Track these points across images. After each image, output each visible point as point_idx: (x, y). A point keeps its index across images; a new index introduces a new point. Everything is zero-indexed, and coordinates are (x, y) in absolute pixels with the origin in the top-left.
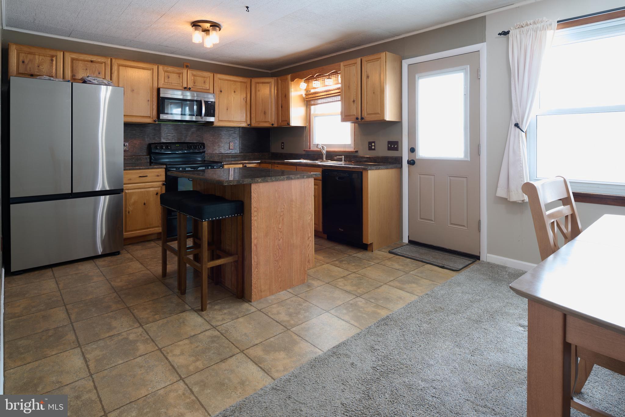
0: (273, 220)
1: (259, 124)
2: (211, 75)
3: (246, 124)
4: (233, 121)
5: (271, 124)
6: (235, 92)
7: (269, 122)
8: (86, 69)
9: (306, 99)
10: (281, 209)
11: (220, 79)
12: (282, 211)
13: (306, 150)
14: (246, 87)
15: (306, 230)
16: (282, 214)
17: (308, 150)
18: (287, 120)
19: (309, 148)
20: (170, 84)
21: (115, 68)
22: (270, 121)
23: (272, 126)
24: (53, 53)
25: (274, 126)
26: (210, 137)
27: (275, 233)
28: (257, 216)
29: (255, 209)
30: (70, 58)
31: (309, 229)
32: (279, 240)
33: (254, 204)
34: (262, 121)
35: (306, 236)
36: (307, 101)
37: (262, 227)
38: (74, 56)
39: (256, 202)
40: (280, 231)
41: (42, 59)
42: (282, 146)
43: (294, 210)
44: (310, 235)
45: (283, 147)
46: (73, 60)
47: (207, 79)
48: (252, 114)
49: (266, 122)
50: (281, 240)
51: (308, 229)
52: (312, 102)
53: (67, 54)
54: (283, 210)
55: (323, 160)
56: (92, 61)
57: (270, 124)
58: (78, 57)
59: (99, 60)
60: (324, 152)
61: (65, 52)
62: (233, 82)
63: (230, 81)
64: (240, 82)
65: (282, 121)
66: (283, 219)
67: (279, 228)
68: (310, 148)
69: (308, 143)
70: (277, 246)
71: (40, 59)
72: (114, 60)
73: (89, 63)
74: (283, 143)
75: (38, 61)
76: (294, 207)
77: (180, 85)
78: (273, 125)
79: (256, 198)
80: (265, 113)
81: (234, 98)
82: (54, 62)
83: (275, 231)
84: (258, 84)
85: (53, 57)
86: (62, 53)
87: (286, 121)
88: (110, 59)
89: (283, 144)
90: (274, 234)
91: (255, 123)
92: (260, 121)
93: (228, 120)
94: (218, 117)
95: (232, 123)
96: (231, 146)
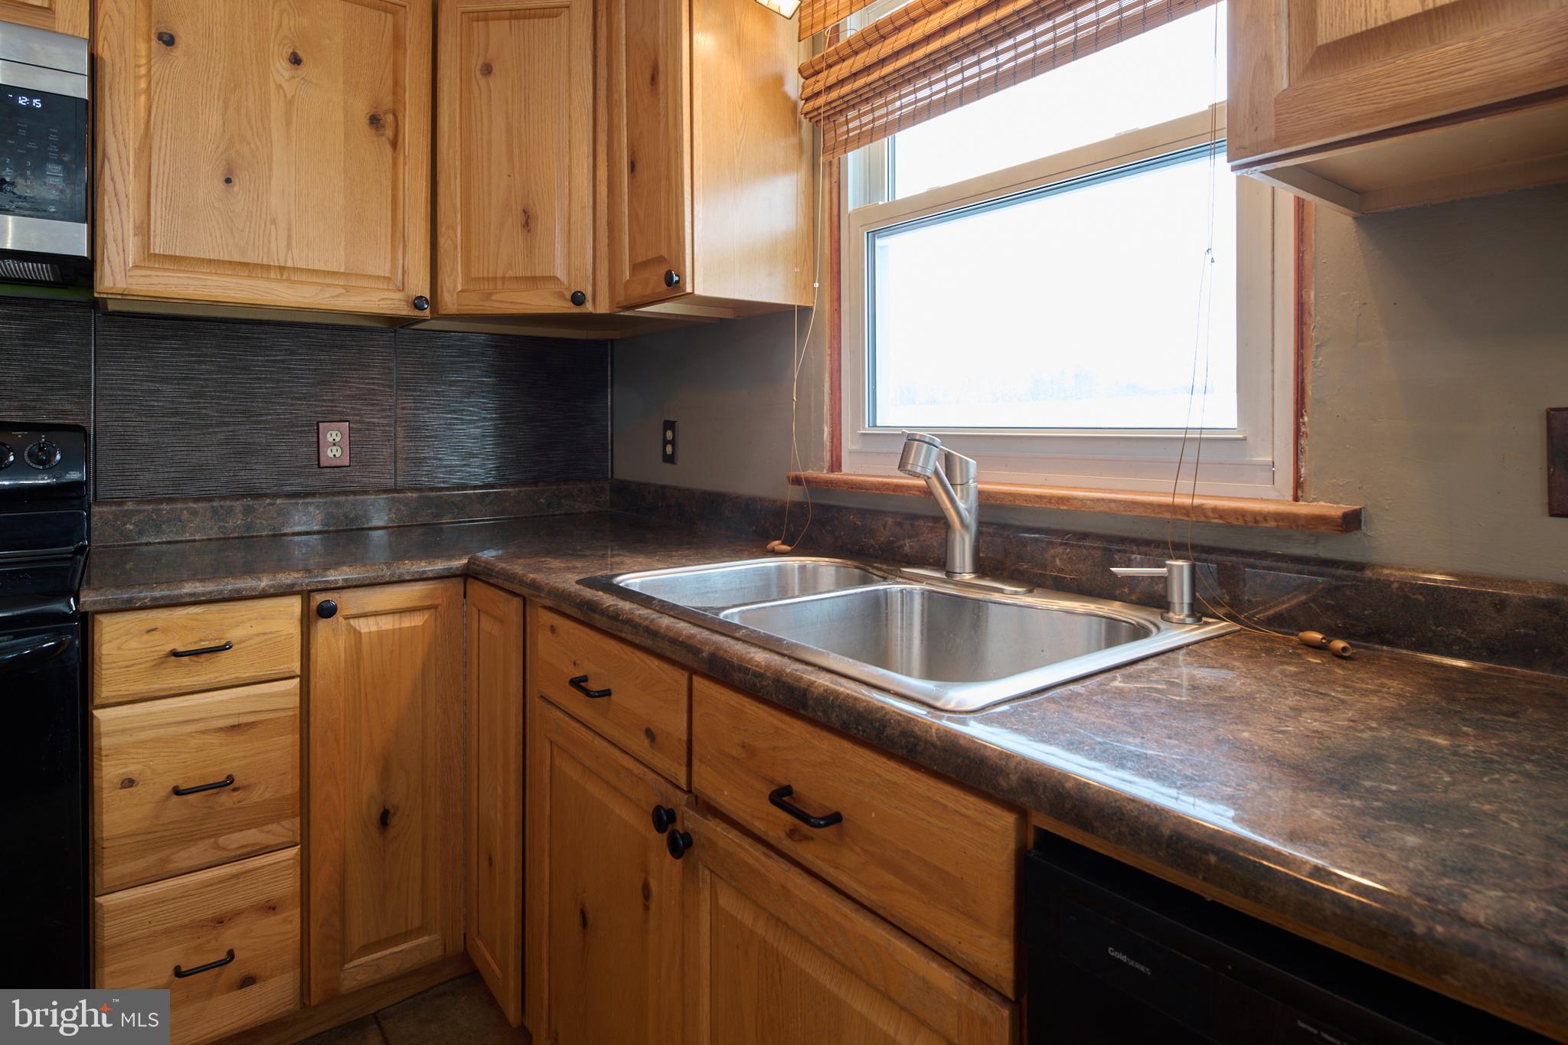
1: (488, 296)
3: (395, 296)
4: (281, 269)
5: (568, 296)
6: (296, 61)
7: (555, 279)
9: (810, 105)
13: (811, 473)
17: (825, 474)
18: (664, 253)
19: (827, 464)
22: (560, 273)
23: (576, 310)
25: (589, 308)
26: (152, 386)
34: (511, 274)
36: (813, 116)
42: (666, 442)
45: (669, 449)
48: (442, 229)
49: (534, 281)
52: (855, 121)
55: (950, 574)
57: (561, 295)
60: (962, 507)
65: (635, 267)
68: (836, 465)
69: (826, 430)
74: (670, 425)
78: (578, 299)
80: (527, 220)
81: (290, 103)
84: (480, 24)
87: (660, 260)
89: (669, 434)
91: (460, 292)
92: (499, 275)
93: (237, 258)
94: (144, 229)
95: (276, 280)
96: (334, 448)
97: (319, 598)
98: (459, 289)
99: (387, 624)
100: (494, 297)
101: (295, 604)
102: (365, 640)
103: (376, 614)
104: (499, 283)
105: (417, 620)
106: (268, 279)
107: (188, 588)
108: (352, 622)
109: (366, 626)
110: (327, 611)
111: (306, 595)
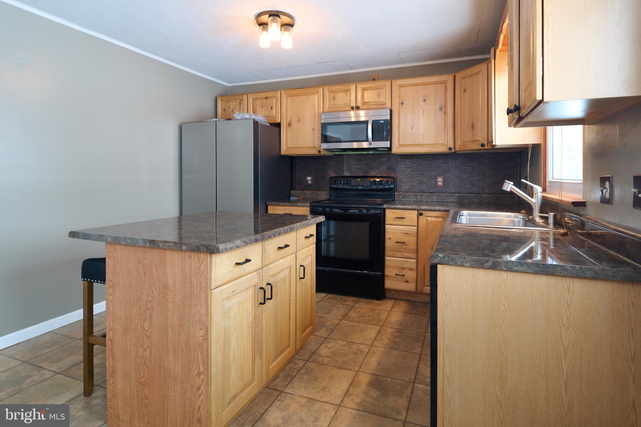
0: (135, 310)
2: (388, 84)
3: (445, 147)
4: (422, 144)
5: (481, 144)
6: (425, 100)
7: (479, 141)
8: (262, 106)
10: (148, 296)
11: (400, 86)
12: (149, 301)
14: (446, 89)
15: (194, 356)
16: (149, 306)
20: (337, 106)
21: (284, 99)
23: (483, 148)
24: (240, 97)
26: (405, 169)
27: (138, 334)
28: (113, 295)
29: (111, 284)
30: (252, 99)
31: (200, 356)
32: (145, 350)
33: (109, 275)
34: (469, 140)
35: (194, 367)
37: (119, 314)
38: (254, 96)
39: (111, 272)
40: (146, 335)
41: (235, 105)
43: (170, 306)
44: (202, 369)
46: (254, 100)
47: (382, 90)
49: (474, 141)
50: (148, 352)
51: (198, 353)
53: (249, 95)
54: (150, 298)
56: (266, 98)
57: (479, 144)
58: (257, 96)
59: (271, 95)
61: (248, 95)
62: (421, 87)
63: (417, 85)
64: (434, 84)
66: (151, 316)
67: (144, 329)
68: (544, 190)
69: (542, 180)
70: (141, 359)
71: (234, 104)
72: (282, 92)
73: (264, 100)
74: (526, 178)
75: (232, 107)
76: (170, 300)
77: (348, 105)
78: (483, 145)
79: (112, 265)
80: (473, 126)
81: (423, 110)
82: (242, 105)
83: (138, 330)
84: (464, 80)
85: (241, 101)
86: (247, 95)
88: (280, 92)
90: (136, 335)
91: (460, 145)
92: (467, 140)
93: (414, 144)
94: (399, 140)
95: (421, 147)
96: (440, 182)
97: (420, 211)
98: (459, 144)
99: (433, 219)
100: (466, 146)
101: (416, 212)
102: (429, 222)
103: (431, 217)
104: (467, 143)
105: (440, 219)
106: (420, 147)
107: (398, 206)
108: (427, 217)
109: (429, 219)
110: (421, 214)
111: (418, 210)
